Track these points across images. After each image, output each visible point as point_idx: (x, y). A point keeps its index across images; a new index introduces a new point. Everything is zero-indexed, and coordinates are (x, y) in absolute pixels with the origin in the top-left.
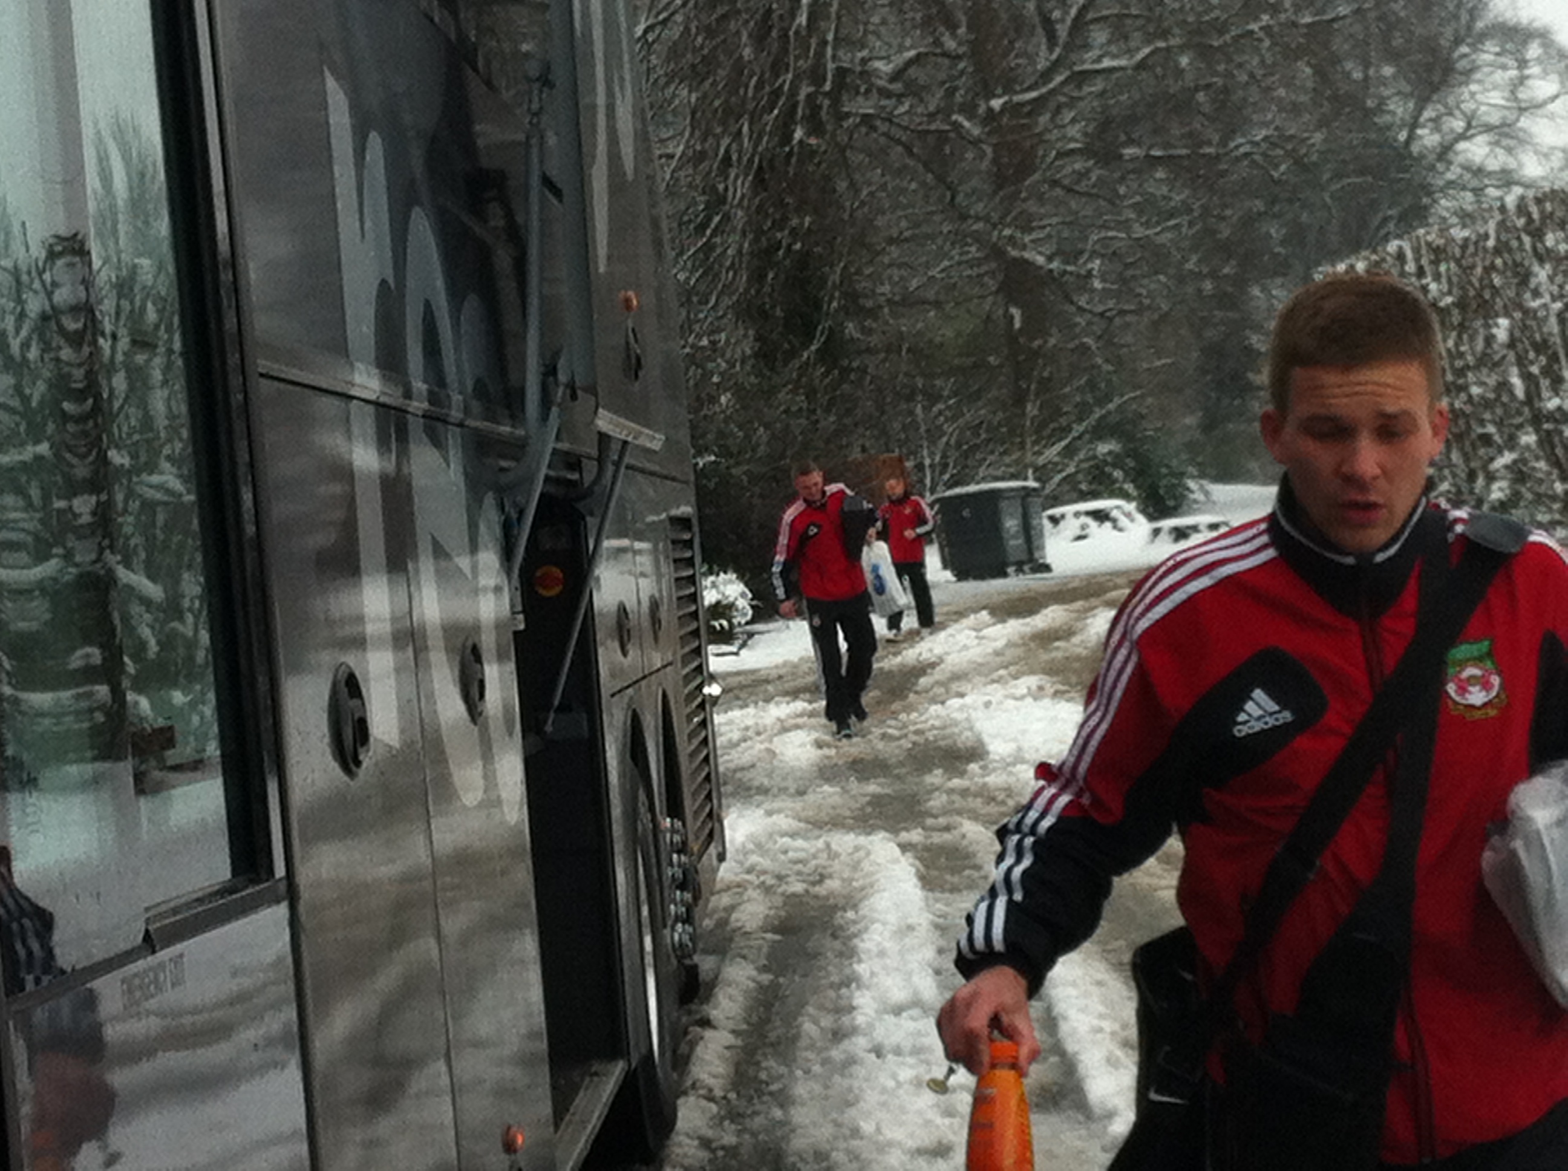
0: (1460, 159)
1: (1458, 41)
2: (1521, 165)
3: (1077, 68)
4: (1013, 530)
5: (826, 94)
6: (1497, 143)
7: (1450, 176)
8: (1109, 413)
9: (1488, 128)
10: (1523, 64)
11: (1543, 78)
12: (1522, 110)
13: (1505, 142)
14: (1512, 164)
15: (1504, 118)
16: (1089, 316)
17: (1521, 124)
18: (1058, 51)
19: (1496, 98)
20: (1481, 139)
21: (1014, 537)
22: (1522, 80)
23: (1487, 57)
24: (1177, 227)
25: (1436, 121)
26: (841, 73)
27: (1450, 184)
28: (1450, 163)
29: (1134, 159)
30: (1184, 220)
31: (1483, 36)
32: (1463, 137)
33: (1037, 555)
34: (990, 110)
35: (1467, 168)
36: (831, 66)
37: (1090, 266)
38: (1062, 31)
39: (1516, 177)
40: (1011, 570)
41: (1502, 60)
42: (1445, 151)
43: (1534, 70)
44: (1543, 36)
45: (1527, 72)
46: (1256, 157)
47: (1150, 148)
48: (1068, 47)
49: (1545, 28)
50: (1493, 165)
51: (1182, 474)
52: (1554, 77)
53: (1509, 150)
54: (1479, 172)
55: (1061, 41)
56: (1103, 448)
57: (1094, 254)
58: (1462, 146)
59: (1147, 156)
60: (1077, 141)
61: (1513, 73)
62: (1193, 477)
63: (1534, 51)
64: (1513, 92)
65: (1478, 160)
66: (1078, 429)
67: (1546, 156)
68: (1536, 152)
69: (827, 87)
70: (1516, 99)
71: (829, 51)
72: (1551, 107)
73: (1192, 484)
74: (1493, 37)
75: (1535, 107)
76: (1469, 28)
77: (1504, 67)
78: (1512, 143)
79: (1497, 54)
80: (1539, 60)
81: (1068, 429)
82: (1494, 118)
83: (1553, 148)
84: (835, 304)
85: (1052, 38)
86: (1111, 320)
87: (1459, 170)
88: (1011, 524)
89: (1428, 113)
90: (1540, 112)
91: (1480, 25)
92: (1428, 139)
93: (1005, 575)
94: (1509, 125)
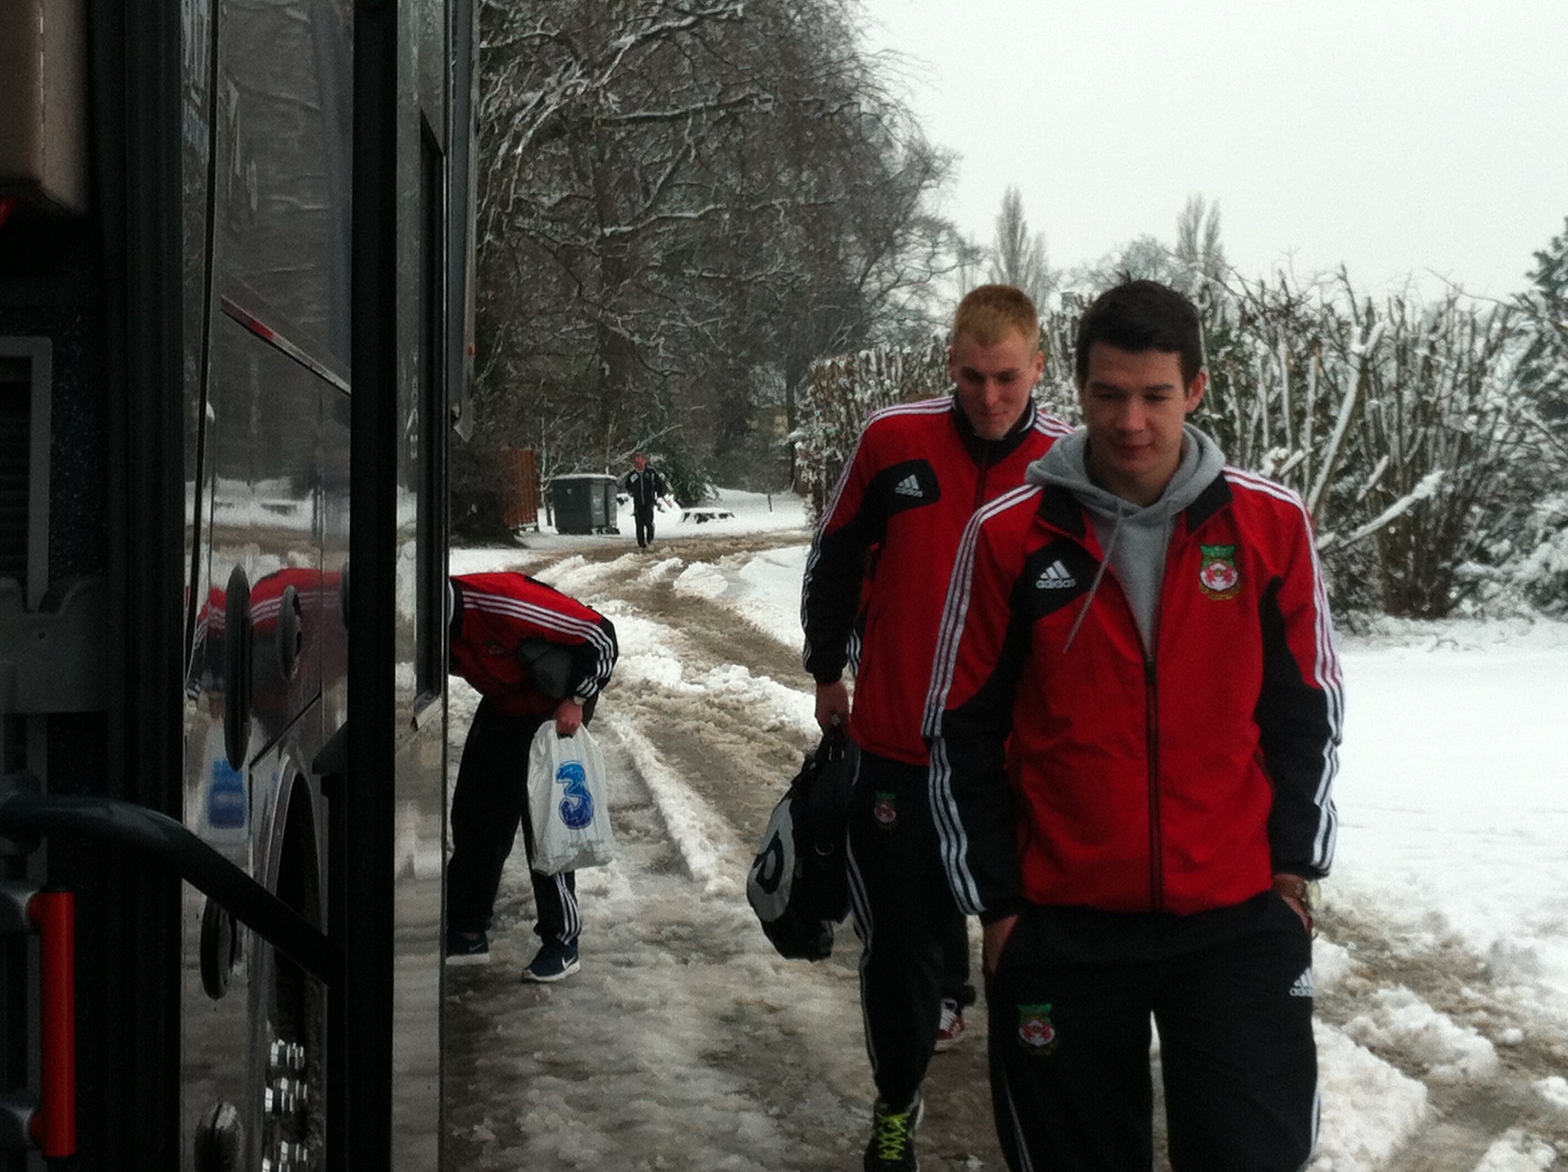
0: (891, 300)
1: (897, 225)
2: (928, 307)
3: (660, 215)
4: (598, 506)
5: (507, 215)
6: (914, 293)
7: (884, 310)
8: (661, 437)
9: (911, 282)
10: (935, 244)
11: (947, 255)
12: (932, 274)
13: (919, 292)
14: (923, 307)
15: (921, 277)
16: (652, 373)
17: (932, 282)
18: (649, 203)
19: (917, 263)
20: (905, 289)
21: (598, 510)
22: (934, 254)
23: (914, 238)
24: (715, 323)
25: (879, 273)
26: (519, 201)
27: (883, 315)
28: (884, 302)
29: (691, 277)
30: (720, 319)
31: (914, 223)
32: (894, 286)
33: (611, 522)
34: (603, 235)
35: (895, 305)
36: (513, 196)
37: (657, 341)
38: (654, 191)
39: (925, 314)
40: (594, 530)
41: (923, 241)
42: (882, 294)
43: (942, 249)
44: (950, 228)
45: (936, 250)
46: (768, 285)
47: (703, 270)
48: (656, 201)
49: (952, 223)
50: (911, 306)
51: (703, 480)
52: (954, 255)
53: (922, 298)
54: (902, 309)
55: (652, 196)
56: (654, 458)
57: (660, 335)
58: (893, 291)
59: (700, 276)
60: (657, 261)
61: (929, 250)
62: (709, 482)
63: (943, 237)
64: (928, 261)
65: (902, 302)
66: (640, 445)
67: (945, 304)
68: (939, 301)
69: (510, 210)
70: (929, 266)
71: (513, 186)
72: (950, 274)
73: (708, 487)
74: (918, 225)
75: (941, 272)
76: (905, 218)
77: (924, 245)
78: (924, 293)
79: (921, 237)
80: (945, 244)
81: (635, 444)
82: (915, 276)
83: (949, 300)
84: (499, 350)
85: (647, 193)
86: (666, 377)
87: (890, 307)
88: (597, 501)
89: (874, 269)
90: (943, 276)
91: (912, 216)
92: (873, 285)
93: (591, 533)
94: (924, 282)
